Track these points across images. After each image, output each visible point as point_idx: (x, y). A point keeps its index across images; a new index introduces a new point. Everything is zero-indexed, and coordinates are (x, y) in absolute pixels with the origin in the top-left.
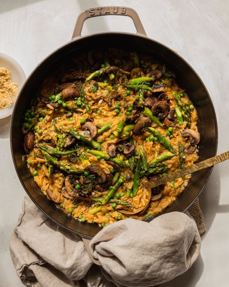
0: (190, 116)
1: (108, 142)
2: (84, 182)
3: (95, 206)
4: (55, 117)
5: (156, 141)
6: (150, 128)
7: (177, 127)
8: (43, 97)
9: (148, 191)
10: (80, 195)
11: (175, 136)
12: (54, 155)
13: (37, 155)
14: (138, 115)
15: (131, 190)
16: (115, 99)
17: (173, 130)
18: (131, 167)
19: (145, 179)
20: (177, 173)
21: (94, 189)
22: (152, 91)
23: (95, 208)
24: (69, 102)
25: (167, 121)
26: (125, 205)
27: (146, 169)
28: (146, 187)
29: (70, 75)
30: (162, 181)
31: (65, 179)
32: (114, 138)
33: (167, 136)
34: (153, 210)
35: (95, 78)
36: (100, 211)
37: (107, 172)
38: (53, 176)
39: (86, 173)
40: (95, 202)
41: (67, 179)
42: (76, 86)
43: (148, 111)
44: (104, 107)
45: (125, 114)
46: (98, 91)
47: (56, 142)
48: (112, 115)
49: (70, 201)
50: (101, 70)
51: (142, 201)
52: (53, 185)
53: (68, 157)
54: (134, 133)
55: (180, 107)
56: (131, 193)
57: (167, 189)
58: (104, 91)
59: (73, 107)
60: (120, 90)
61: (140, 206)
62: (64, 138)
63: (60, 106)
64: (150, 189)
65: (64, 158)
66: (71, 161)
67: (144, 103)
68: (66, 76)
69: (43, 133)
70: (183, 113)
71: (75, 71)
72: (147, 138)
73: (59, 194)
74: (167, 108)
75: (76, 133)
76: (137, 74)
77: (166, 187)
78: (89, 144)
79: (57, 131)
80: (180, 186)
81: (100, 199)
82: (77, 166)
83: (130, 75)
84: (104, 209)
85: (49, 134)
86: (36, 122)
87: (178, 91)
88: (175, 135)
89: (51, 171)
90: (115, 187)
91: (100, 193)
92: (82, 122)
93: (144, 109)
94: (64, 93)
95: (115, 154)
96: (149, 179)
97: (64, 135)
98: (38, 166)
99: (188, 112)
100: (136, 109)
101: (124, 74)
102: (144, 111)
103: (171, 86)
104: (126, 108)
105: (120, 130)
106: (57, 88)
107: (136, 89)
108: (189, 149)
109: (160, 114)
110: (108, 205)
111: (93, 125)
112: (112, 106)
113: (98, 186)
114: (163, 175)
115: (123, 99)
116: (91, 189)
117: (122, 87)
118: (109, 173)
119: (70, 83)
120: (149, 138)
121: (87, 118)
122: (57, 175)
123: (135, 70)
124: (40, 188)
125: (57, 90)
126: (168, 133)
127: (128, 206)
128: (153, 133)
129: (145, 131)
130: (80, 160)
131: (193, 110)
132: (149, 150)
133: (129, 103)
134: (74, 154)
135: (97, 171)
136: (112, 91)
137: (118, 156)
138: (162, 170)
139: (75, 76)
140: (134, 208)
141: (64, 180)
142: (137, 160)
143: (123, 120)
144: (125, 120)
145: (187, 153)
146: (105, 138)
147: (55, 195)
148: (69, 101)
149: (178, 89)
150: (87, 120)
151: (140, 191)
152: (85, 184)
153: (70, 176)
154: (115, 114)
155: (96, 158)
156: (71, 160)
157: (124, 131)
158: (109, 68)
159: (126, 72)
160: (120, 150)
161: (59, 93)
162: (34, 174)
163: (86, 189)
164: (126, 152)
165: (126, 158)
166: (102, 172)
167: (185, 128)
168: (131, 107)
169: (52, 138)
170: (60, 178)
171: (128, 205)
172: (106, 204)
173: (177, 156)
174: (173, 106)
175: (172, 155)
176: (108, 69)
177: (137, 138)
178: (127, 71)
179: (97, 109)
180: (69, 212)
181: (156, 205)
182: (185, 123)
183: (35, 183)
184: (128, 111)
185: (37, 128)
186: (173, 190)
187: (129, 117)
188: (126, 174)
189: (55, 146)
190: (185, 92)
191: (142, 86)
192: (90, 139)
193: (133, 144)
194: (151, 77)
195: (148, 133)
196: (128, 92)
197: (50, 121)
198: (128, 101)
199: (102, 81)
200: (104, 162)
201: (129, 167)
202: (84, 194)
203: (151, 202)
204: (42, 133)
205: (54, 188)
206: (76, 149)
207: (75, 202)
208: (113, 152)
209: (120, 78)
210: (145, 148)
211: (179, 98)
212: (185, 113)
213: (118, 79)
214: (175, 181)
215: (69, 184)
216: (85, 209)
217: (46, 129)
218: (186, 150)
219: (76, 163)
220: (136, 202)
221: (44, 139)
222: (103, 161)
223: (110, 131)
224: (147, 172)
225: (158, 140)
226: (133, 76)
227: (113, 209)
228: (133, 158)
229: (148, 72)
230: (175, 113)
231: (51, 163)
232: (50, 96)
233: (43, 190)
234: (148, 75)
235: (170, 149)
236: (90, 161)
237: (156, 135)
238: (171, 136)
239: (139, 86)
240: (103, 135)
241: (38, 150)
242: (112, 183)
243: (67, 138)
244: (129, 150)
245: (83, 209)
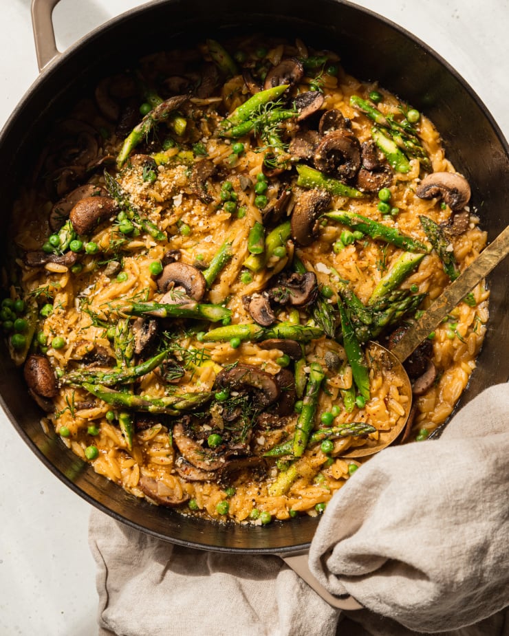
0: (420, 141)
1: (241, 294)
2: (224, 420)
3: (279, 471)
4: (81, 290)
5: (362, 239)
6: (336, 214)
7: (399, 182)
8: (26, 252)
9: (396, 375)
10: (228, 458)
11: (405, 207)
12: (119, 386)
13: (76, 404)
14: (288, 193)
15: (354, 390)
16: (211, 179)
17: (390, 193)
18: (328, 330)
19: (376, 348)
20: (451, 293)
21: (257, 428)
22: (296, 117)
23: (282, 475)
24: (98, 236)
25: (369, 179)
26: (354, 433)
27: (367, 321)
28: (387, 367)
29: (72, 167)
30: (423, 332)
31: (172, 434)
32: (253, 275)
33: (383, 215)
34: (431, 416)
35: (138, 148)
36: (298, 478)
37: (273, 369)
38: (142, 440)
39: (219, 395)
40: (277, 458)
41: (177, 434)
42: (98, 189)
43: (307, 174)
44: (193, 212)
45: (254, 204)
46: (160, 177)
47: (109, 350)
48: (222, 222)
49: (209, 485)
50: (147, 119)
51: (392, 406)
52: (149, 466)
53: (156, 374)
54: (296, 243)
55: (383, 130)
56: (356, 396)
57: (440, 348)
58: (174, 171)
59: (115, 243)
60: (215, 150)
61: (393, 420)
62: (127, 332)
63: (80, 255)
64: (401, 366)
65: (149, 380)
66: (169, 383)
67: (288, 155)
68: (63, 173)
69: (68, 343)
70: (398, 139)
71: (80, 152)
72: (335, 242)
73: (175, 479)
74: (352, 146)
75: (151, 304)
76: (240, 94)
77: (437, 346)
78: (196, 318)
79: (100, 322)
80: (472, 326)
81: (285, 447)
82: (188, 389)
83: (222, 103)
84: (305, 467)
85: (84, 337)
86: (38, 323)
87: (361, 92)
88: (402, 204)
89: (128, 428)
90: (309, 400)
91: (278, 433)
92: (154, 271)
93: (297, 174)
94: (77, 219)
95: (272, 316)
96: (385, 343)
97: (122, 325)
98: (89, 432)
99: (410, 132)
100: (275, 182)
101: (207, 106)
102: (297, 178)
103: (339, 87)
104: (249, 189)
105: (258, 248)
106: (54, 215)
107: (254, 130)
108: (452, 223)
109: (341, 168)
110: (311, 453)
111: (184, 269)
112: (212, 200)
113: (265, 416)
114: (416, 317)
115: (231, 170)
116: (251, 432)
117: (215, 141)
118: (279, 370)
119: (83, 188)
120: (339, 241)
121: (161, 257)
122: (148, 435)
123: (230, 85)
124: (120, 486)
125: (54, 218)
126: (384, 207)
127: (363, 432)
128: (344, 223)
129: (321, 227)
130: (192, 369)
131: (419, 121)
132: (354, 269)
133: (252, 172)
134: (169, 360)
135: (247, 378)
136: (197, 163)
137: (281, 319)
138: (409, 305)
139: (86, 165)
140: (380, 432)
141: (173, 439)
142: (335, 306)
143: (256, 221)
144: (260, 220)
145: (452, 236)
146: (230, 286)
147: (165, 486)
148: (97, 233)
149: (359, 86)
150: (166, 261)
151: (376, 384)
152: (229, 426)
153: (181, 421)
154: (228, 215)
155: (228, 348)
156: (169, 379)
157: (270, 248)
158: (165, 106)
159: (211, 100)
160: (281, 301)
161: (64, 224)
162: (89, 457)
163: (237, 438)
164: (297, 299)
165: (304, 317)
166: (260, 376)
167: (421, 177)
168: (260, 180)
169: (95, 343)
170: (160, 437)
171: (362, 429)
172: (305, 453)
173: (430, 254)
174: (367, 134)
175: (416, 257)
176: (162, 109)
177: (311, 254)
178: (211, 96)
179: (177, 224)
180: (220, 515)
181: (433, 399)
182: (415, 163)
183: (103, 477)
184: (257, 194)
185: (47, 337)
186: (459, 345)
187: (266, 209)
188: (324, 355)
189: (111, 363)
190: (380, 86)
191: (267, 117)
192: (193, 305)
193: (307, 271)
194: (278, 85)
195: (331, 230)
196: (237, 146)
197: (70, 306)
198: (246, 171)
199: (158, 149)
200: (255, 349)
201: (323, 333)
202: (238, 450)
203: (416, 397)
204: (66, 344)
205: (156, 469)
206: (169, 346)
207: (223, 482)
208: (263, 312)
209: (201, 122)
210: (342, 270)
211: (371, 107)
212: (402, 137)
213: (198, 126)
214: (454, 319)
215: (188, 443)
216: (257, 489)
217: (71, 330)
218: (446, 231)
219: (183, 381)
220: (378, 414)
221: (77, 356)
222: (249, 348)
223: (234, 262)
224: (372, 326)
225: (367, 236)
226: (231, 103)
227: (327, 458)
228: (323, 306)
229: (264, 76)
230: (377, 150)
231: (120, 407)
232: (44, 243)
233: (131, 488)
234: (269, 84)
235: (405, 246)
236: (216, 362)
237: (355, 223)
238: (394, 211)
239: (259, 119)
240: (222, 282)
241: (72, 391)
242: (296, 394)
243: (135, 329)
244: (302, 290)
245: (252, 491)
